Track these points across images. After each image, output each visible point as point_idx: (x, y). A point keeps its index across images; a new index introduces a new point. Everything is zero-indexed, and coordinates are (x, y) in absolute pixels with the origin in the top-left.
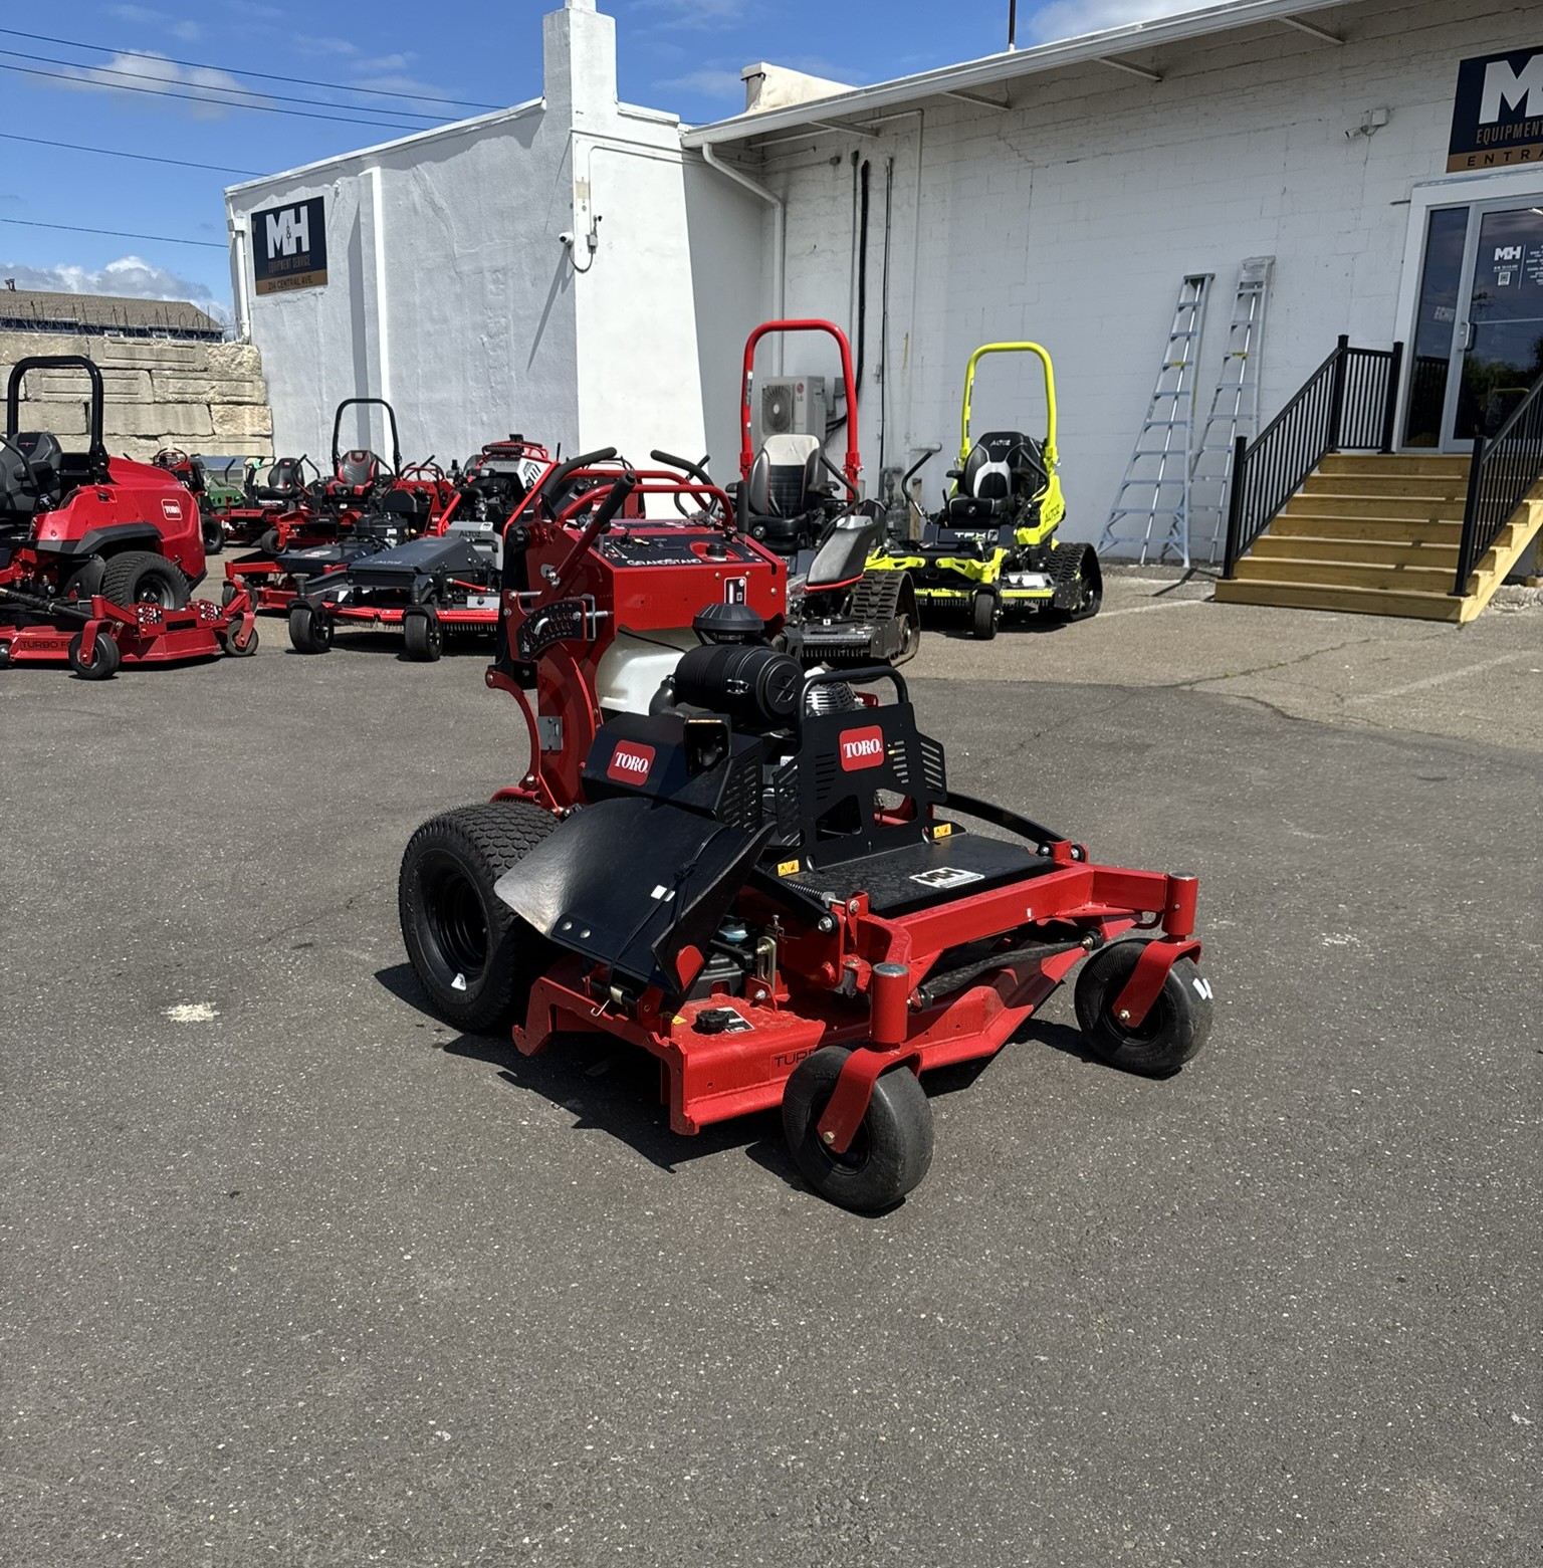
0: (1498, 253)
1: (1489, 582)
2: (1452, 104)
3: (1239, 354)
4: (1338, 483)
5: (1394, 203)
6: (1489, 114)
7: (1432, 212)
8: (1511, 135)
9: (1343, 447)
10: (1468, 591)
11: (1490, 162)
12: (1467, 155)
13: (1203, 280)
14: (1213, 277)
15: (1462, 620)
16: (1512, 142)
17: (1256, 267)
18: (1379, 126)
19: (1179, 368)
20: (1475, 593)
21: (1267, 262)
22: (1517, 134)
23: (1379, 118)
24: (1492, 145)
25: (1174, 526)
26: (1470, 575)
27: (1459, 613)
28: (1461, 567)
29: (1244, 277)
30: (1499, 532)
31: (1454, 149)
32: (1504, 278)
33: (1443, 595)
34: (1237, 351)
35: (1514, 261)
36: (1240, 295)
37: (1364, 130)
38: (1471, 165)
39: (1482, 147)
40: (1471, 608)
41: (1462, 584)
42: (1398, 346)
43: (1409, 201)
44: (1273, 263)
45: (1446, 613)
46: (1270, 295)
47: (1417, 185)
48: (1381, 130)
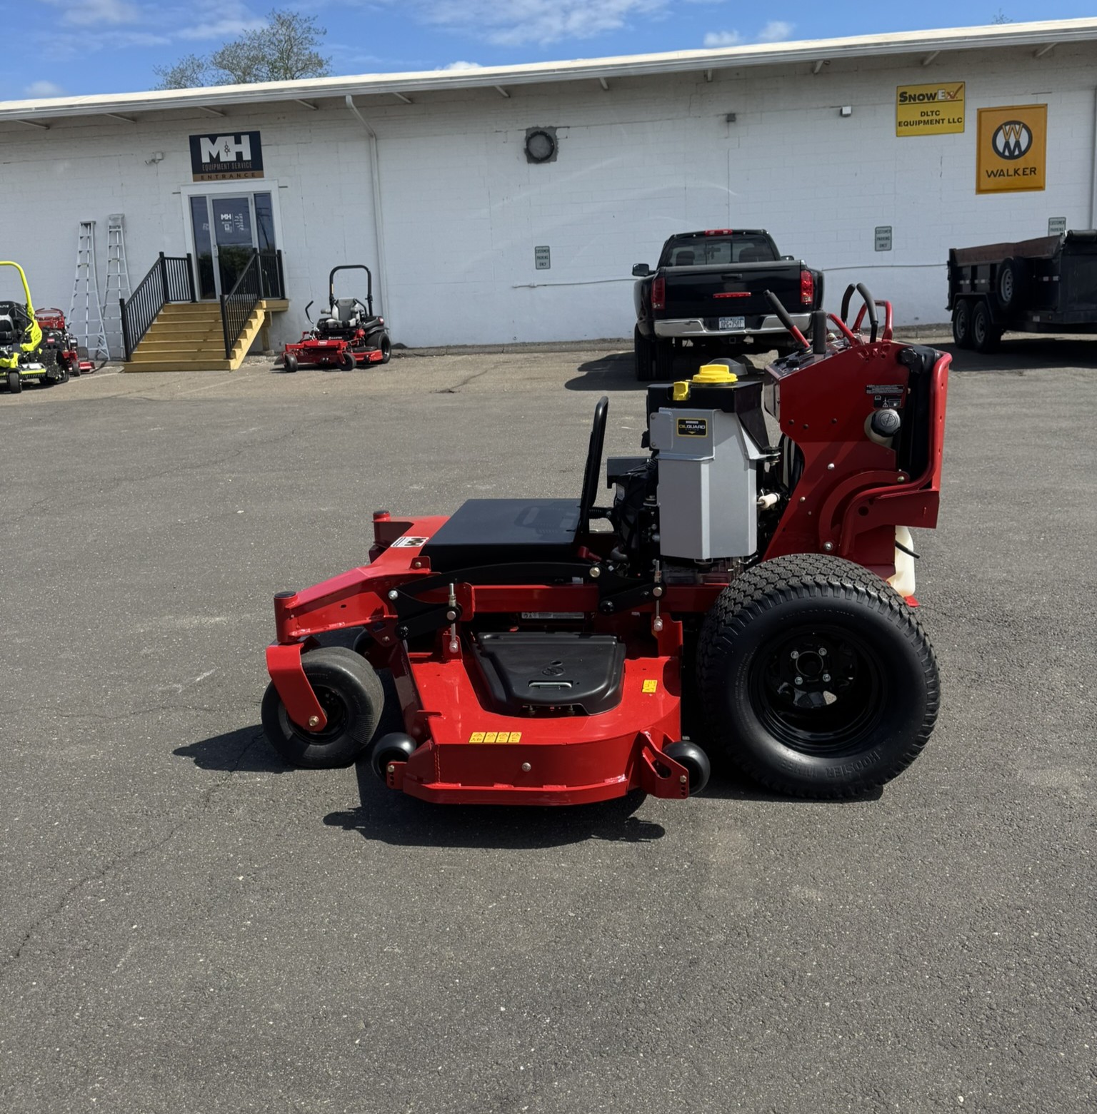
0: (222, 217)
1: (241, 353)
2: (190, 153)
3: (116, 259)
4: (172, 317)
5: (174, 193)
6: (206, 159)
7: (191, 198)
8: (216, 168)
9: (172, 300)
10: (232, 357)
11: (210, 178)
12: (200, 175)
13: (90, 224)
14: (95, 223)
15: (232, 369)
16: (216, 171)
17: (115, 220)
18: (160, 160)
19: (86, 266)
20: (235, 358)
21: (120, 217)
22: (219, 168)
23: (159, 156)
24: (209, 172)
25: (99, 341)
26: (231, 350)
27: (230, 366)
28: (227, 348)
29: (111, 223)
30: (240, 333)
31: (194, 172)
32: (227, 227)
33: (222, 360)
34: (114, 257)
35: (229, 220)
36: (110, 232)
37: (153, 161)
38: (202, 179)
39: (205, 172)
40: (235, 364)
41: (229, 355)
42: (189, 255)
43: (180, 193)
44: (123, 218)
45: (225, 367)
46: (125, 232)
47: (182, 185)
48: (161, 161)
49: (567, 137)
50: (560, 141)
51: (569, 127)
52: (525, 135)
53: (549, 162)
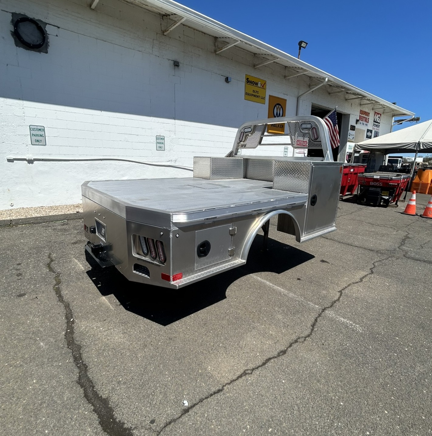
49: (57, 36)
50: (50, 36)
51: (59, 28)
52: (12, 18)
53: (40, 51)
